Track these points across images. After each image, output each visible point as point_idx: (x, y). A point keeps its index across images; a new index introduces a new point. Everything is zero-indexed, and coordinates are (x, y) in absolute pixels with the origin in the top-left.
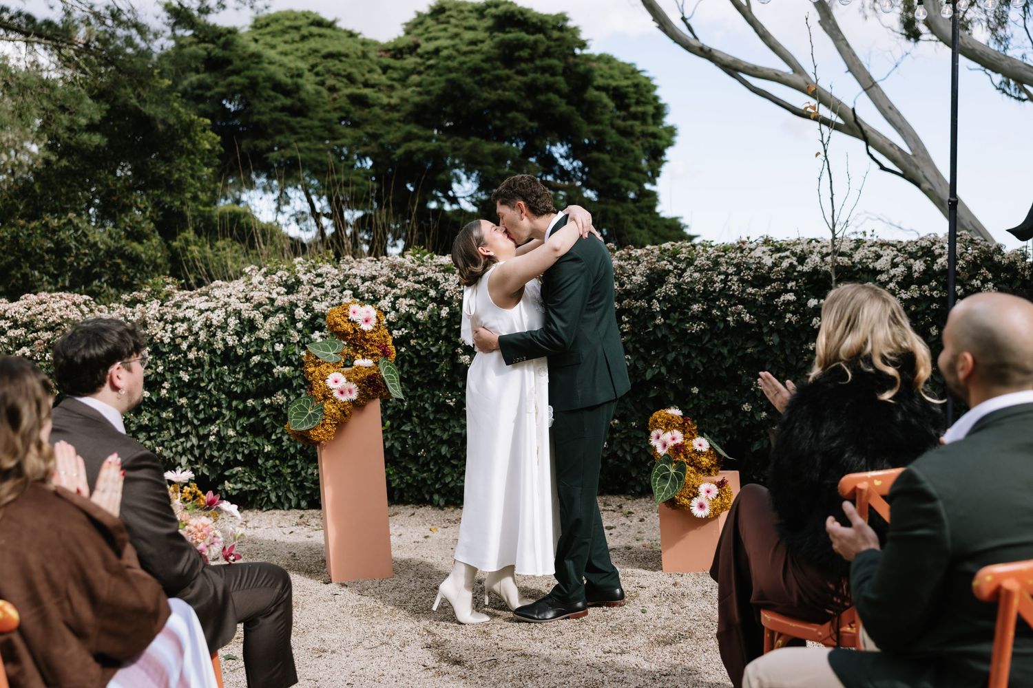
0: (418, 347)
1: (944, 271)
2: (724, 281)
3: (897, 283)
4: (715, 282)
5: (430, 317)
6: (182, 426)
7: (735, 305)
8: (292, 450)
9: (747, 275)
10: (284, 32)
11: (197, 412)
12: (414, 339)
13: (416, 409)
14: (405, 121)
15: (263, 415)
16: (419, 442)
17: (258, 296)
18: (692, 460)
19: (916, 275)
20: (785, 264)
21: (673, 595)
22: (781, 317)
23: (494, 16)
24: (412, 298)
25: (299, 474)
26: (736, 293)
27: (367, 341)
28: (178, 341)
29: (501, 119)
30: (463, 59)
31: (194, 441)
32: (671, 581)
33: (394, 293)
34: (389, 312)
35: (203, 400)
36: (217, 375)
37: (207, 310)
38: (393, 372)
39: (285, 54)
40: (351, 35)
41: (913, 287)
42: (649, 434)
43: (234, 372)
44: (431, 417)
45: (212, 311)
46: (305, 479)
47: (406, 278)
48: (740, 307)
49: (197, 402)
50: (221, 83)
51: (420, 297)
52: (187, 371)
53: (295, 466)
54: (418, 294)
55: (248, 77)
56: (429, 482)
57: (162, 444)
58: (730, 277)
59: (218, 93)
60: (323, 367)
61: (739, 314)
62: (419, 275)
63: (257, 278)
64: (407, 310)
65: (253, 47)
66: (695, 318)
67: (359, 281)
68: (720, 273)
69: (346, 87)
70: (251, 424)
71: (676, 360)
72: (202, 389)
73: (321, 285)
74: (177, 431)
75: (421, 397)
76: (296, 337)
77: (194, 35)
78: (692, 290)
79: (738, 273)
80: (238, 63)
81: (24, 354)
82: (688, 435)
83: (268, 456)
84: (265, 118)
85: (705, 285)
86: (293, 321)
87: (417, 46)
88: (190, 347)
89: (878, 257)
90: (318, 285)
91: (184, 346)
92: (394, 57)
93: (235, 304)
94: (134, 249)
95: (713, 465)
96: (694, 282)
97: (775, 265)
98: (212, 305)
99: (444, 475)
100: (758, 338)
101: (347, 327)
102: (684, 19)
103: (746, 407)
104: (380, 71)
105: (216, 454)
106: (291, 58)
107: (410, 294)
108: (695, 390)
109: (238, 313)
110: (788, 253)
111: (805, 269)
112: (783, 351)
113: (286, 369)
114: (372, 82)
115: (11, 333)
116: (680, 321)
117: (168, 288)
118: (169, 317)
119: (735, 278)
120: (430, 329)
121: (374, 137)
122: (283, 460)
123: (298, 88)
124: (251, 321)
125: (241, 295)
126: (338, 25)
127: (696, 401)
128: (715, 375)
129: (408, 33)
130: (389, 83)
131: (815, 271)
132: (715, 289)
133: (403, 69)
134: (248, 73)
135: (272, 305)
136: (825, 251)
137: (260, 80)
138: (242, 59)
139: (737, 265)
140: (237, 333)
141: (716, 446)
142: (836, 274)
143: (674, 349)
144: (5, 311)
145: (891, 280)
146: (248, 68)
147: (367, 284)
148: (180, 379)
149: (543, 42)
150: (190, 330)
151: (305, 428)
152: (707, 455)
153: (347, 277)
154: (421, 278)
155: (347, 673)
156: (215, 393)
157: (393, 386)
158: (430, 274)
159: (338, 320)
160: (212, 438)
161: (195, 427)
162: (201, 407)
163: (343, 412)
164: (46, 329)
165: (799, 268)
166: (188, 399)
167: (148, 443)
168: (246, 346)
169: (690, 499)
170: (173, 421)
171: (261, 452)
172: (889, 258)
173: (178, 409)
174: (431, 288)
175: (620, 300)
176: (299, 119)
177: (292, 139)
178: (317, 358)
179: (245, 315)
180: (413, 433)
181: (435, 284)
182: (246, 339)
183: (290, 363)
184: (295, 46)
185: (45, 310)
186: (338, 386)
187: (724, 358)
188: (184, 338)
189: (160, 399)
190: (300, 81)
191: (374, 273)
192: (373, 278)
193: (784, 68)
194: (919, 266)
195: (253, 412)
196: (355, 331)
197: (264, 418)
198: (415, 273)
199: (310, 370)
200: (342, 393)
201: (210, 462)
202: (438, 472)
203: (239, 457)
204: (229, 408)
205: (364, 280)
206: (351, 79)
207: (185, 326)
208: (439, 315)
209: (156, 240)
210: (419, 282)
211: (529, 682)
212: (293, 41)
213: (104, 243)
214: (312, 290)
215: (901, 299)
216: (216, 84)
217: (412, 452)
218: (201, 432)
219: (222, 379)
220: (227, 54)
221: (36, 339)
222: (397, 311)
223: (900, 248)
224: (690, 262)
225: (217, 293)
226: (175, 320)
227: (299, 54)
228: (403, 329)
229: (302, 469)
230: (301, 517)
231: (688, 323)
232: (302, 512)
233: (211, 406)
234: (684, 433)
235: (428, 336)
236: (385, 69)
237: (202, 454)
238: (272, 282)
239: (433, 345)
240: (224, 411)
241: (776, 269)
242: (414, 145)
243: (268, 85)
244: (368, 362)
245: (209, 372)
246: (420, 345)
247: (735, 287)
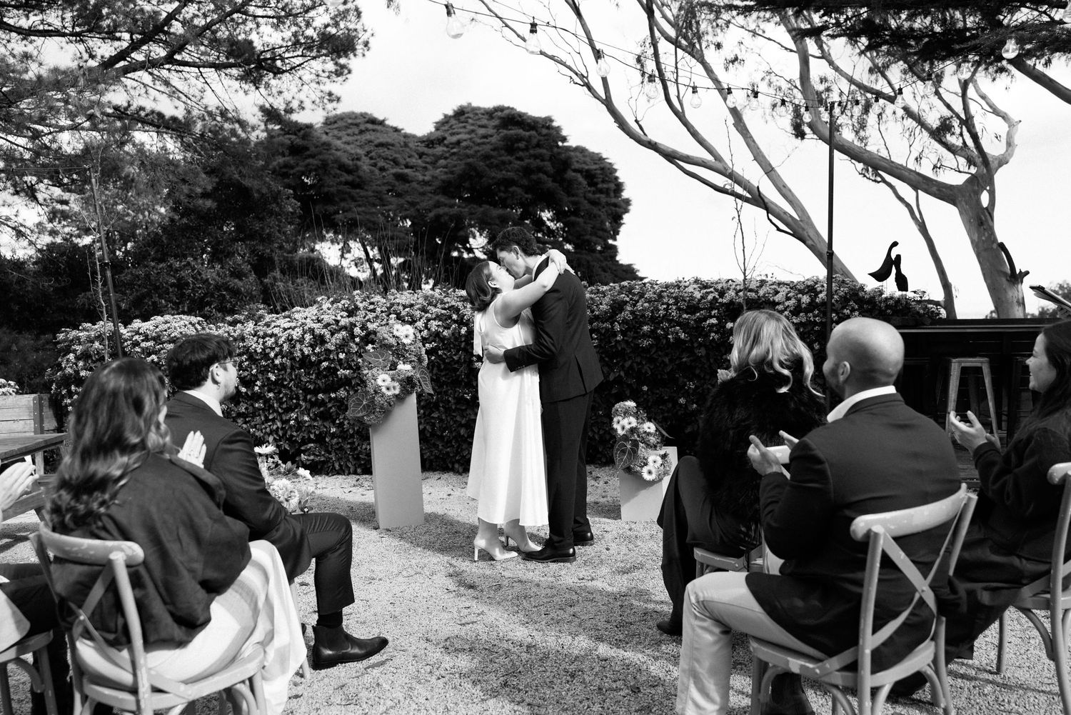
1: (823, 303)
2: (666, 310)
3: (790, 311)
4: (659, 310)
5: (453, 334)
6: (269, 414)
7: (674, 326)
8: (351, 431)
9: (683, 305)
10: (347, 127)
11: (281, 403)
12: (441, 350)
13: (442, 402)
14: (435, 193)
15: (330, 405)
16: (444, 426)
17: (327, 318)
18: (643, 439)
19: (804, 306)
20: (710, 297)
21: (629, 537)
22: (707, 335)
23: (500, 118)
24: (440, 321)
25: (356, 449)
26: (675, 318)
27: (407, 351)
28: (267, 351)
29: (504, 192)
30: (477, 148)
31: (279, 424)
32: (627, 527)
33: (427, 317)
34: (423, 330)
35: (286, 395)
36: (296, 376)
37: (289, 329)
38: (425, 374)
39: (348, 143)
40: (396, 130)
41: (801, 314)
42: (611, 420)
43: (309, 374)
44: (453, 407)
45: (293, 329)
46: (360, 452)
47: (435, 306)
48: (678, 328)
49: (281, 396)
50: (301, 164)
51: (446, 320)
52: (274, 373)
53: (354, 443)
54: (444, 317)
55: (320, 160)
56: (451, 455)
57: (255, 427)
58: (670, 306)
59: (298, 171)
60: (375, 370)
61: (677, 333)
62: (445, 304)
63: (326, 305)
64: (436, 328)
65: (324, 138)
66: (645, 336)
67: (401, 308)
68: (663, 304)
69: (392, 168)
70: (322, 412)
71: (631, 367)
72: (285, 387)
73: (373, 311)
74: (266, 417)
75: (446, 393)
76: (355, 348)
77: (281, 129)
78: (643, 316)
79: (676, 304)
80: (313, 149)
81: (153, 360)
82: (640, 420)
83: (333, 436)
84: (333, 190)
85: (652, 312)
86: (353, 336)
87: (444, 138)
88: (276, 356)
89: (777, 292)
90: (371, 311)
91: (272, 355)
92: (427, 146)
93: (310, 324)
94: (235, 284)
95: (658, 443)
96: (645, 310)
97: (702, 297)
98: (293, 324)
99: (462, 450)
100: (691, 351)
101: (393, 341)
102: (637, 121)
103: (682, 401)
104: (417, 156)
105: (295, 434)
106: (352, 146)
107: (438, 317)
108: (645, 388)
109: (312, 331)
110: (712, 289)
111: (724, 301)
112: (708, 360)
113: (347, 372)
114: (412, 164)
115: (143, 345)
116: (635, 338)
117: (260, 312)
118: (261, 333)
119: (674, 307)
120: (453, 343)
121: (413, 204)
122: (344, 439)
123: (357, 168)
124: (322, 337)
125: (314, 318)
126: (387, 122)
127: (645, 397)
128: (659, 377)
129: (437, 129)
130: (424, 165)
131: (731, 302)
132: (659, 315)
133: (433, 155)
134: (321, 157)
135: (337, 325)
136: (738, 288)
137: (330, 162)
138: (317, 147)
139: (676, 298)
140: (311, 345)
141: (661, 429)
142: (747, 304)
143: (630, 358)
144: (139, 328)
145: (785, 309)
146: (320, 153)
147: (407, 310)
148: (269, 379)
149: (535, 137)
150: (276, 343)
151: (360, 414)
152: (655, 435)
153: (392, 305)
154: (447, 306)
155: (390, 595)
156: (294, 389)
157: (426, 384)
158: (453, 303)
159: (386, 336)
160: (292, 422)
161: (280, 414)
162: (285, 399)
163: (389, 403)
164: (170, 342)
165: (720, 300)
166: (275, 393)
167: (244, 426)
168: (318, 355)
169: (642, 467)
170: (263, 410)
171: (328, 432)
172: (784, 293)
173: (267, 401)
174: (454, 313)
175: (591, 323)
176: (358, 191)
177: (353, 205)
178: (370, 363)
179: (317, 332)
180: (440, 418)
181: (457, 310)
182: (317, 350)
183: (350, 367)
184: (356, 137)
185: (169, 328)
186: (386, 384)
187: (666, 365)
188: (272, 349)
189: (254, 393)
190: (359, 163)
191: (412, 302)
192: (411, 306)
193: (708, 157)
194: (805, 299)
195: (323, 403)
196: (398, 344)
197: (331, 408)
198: (443, 302)
199: (365, 372)
200: (388, 389)
201: (291, 440)
202: (458, 447)
203: (312, 436)
204: (305, 400)
205: (405, 307)
206: (396, 162)
207: (273, 340)
208: (460, 332)
209: (252, 277)
210: (445, 309)
211: (524, 601)
212: (354, 134)
213: (214, 279)
214: (366, 314)
215: (793, 323)
216: (297, 165)
217: (439, 433)
218: (284, 418)
219: (300, 379)
220: (305, 143)
221: (162, 349)
222: (429, 330)
223: (792, 286)
224: (641, 295)
225: (297, 316)
226: (265, 335)
227: (358, 143)
228: (433, 343)
229: (358, 445)
230: (358, 480)
231: (640, 339)
232: (358, 477)
233: (292, 399)
234: (637, 419)
235: (451, 348)
236: (421, 155)
237: (285, 434)
238: (338, 308)
239: (455, 355)
240: (301, 403)
241: (703, 301)
242: (441, 211)
243: (335, 165)
244: (408, 367)
245: (290, 374)
246: (445, 354)
247: (674, 314)
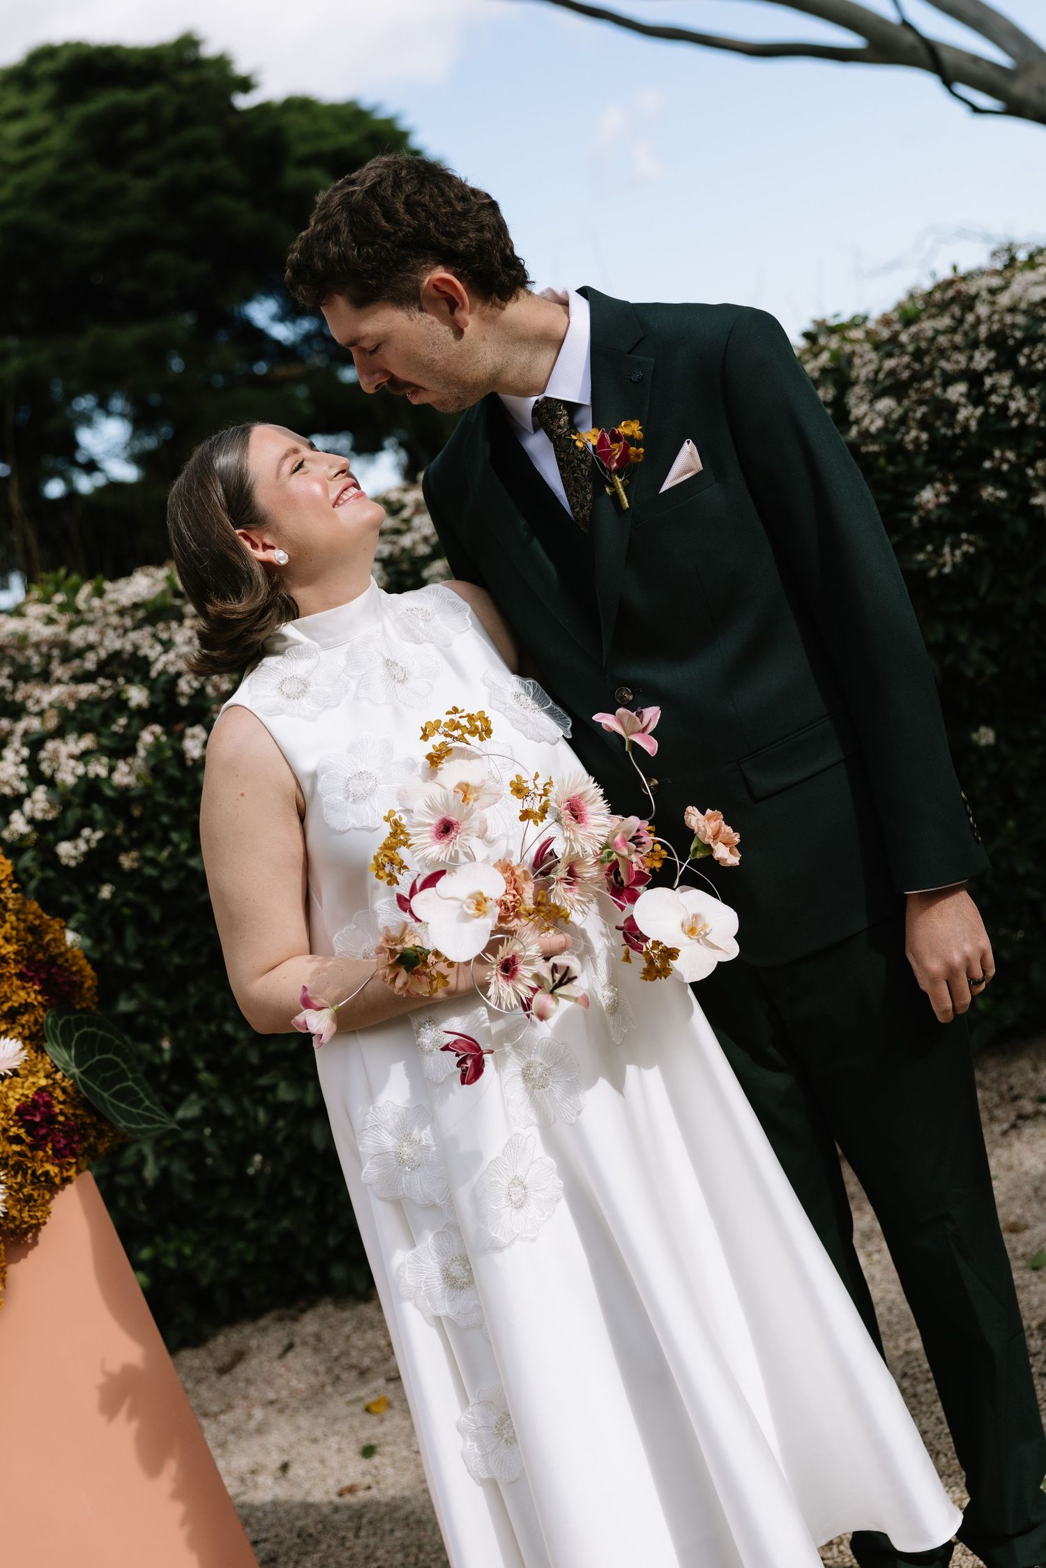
0: (150, 871)
2: (978, 397)
4: (953, 408)
5: (156, 770)
12: (127, 850)
16: (239, 1138)
24: (81, 732)
26: (1031, 419)
33: (26, 733)
34: (29, 795)
38: (105, 1046)
47: (45, 677)
51: (107, 719)
54: (97, 712)
56: (305, 1240)
58: (988, 382)
62: (80, 654)
64: (80, 770)
66: (937, 530)
78: (895, 451)
79: (1005, 360)
85: (926, 425)
96: (894, 425)
107: (71, 721)
108: (986, 736)
119: (1005, 380)
120: (166, 808)
132: (966, 428)
139: (996, 341)
154: (90, 663)
157: (124, 1095)
158: (113, 643)
174: (129, 681)
180: (210, 1116)
181: (136, 666)
198: (69, 653)
210: (88, 677)
217: (227, 1171)
222: (50, 782)
228: (86, 832)
231: (921, 548)
235: (167, 829)
244: (7, 1053)
246: (152, 862)
247: (1018, 403)
